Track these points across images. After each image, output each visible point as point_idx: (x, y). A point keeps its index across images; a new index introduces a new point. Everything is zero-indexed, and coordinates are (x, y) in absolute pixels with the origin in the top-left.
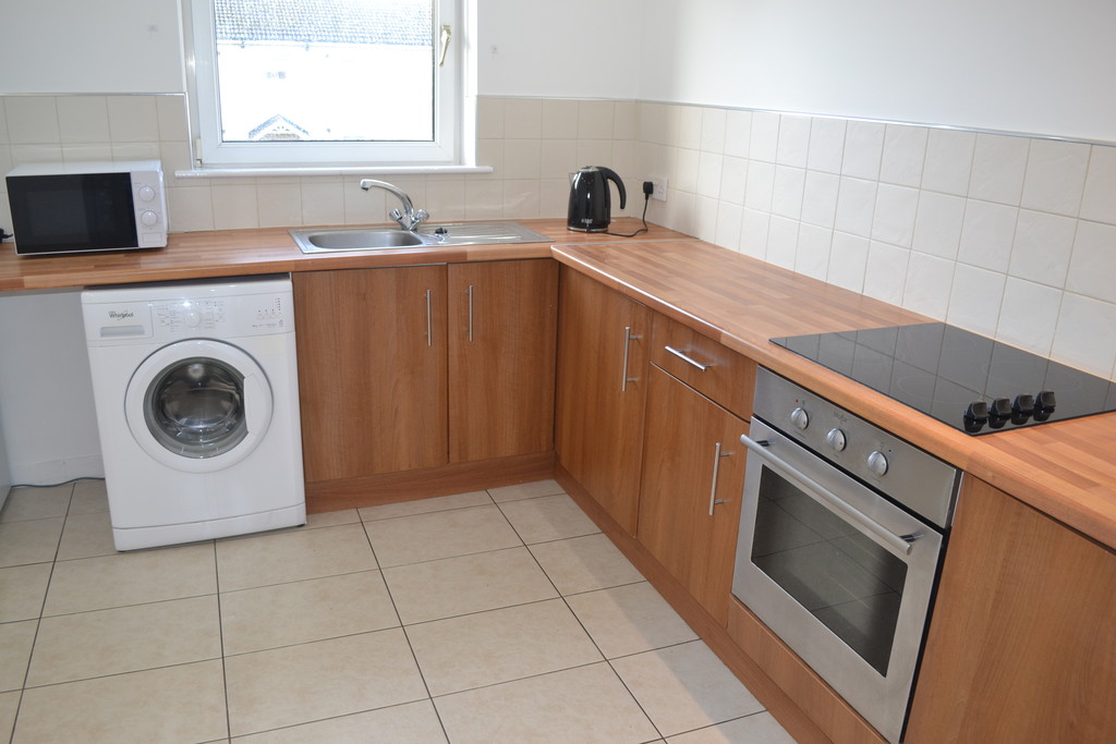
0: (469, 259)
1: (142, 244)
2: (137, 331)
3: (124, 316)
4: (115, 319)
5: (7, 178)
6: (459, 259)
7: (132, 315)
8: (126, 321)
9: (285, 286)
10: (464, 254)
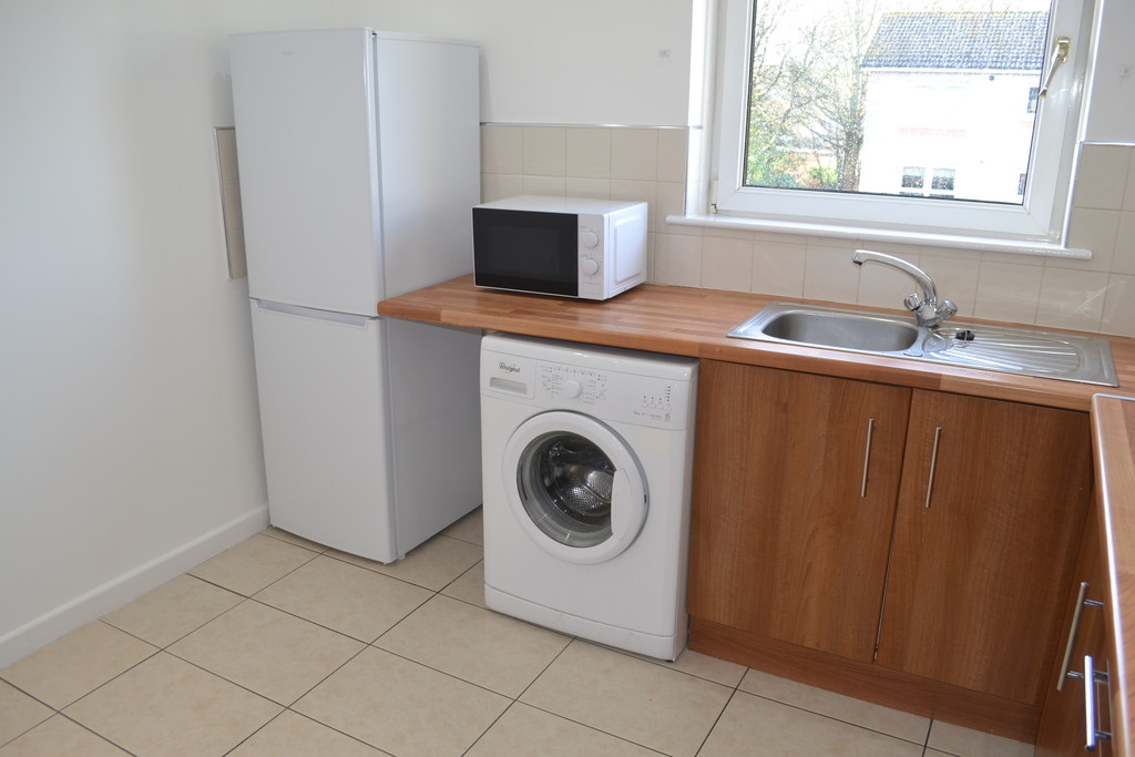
0: (943, 387)
1: (581, 295)
2: (520, 388)
3: (512, 370)
4: (504, 370)
5: (474, 209)
6: (929, 385)
7: (518, 370)
8: (513, 376)
9: (684, 373)
10: (936, 379)
